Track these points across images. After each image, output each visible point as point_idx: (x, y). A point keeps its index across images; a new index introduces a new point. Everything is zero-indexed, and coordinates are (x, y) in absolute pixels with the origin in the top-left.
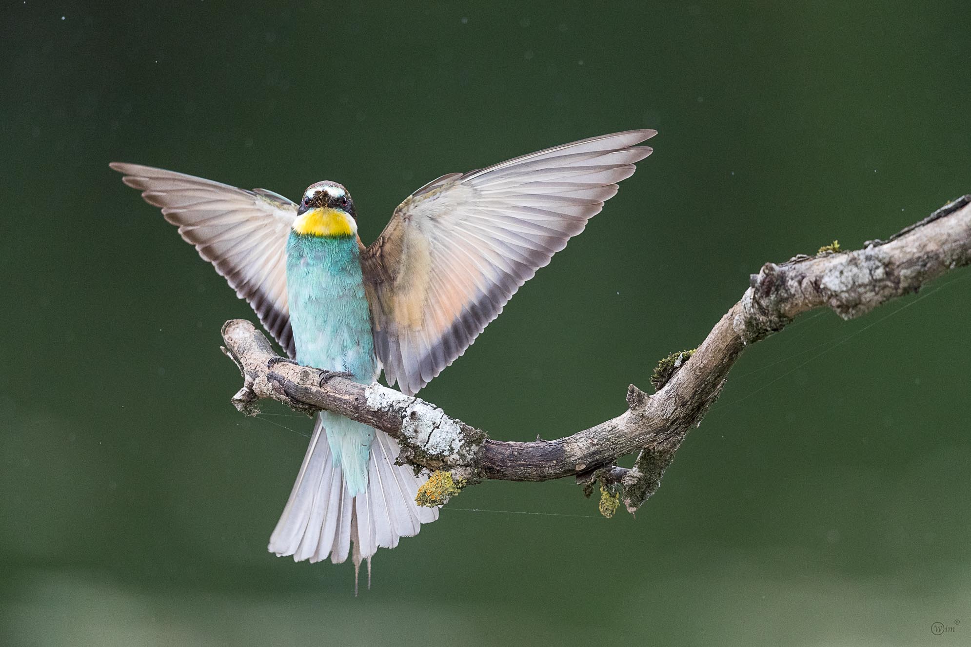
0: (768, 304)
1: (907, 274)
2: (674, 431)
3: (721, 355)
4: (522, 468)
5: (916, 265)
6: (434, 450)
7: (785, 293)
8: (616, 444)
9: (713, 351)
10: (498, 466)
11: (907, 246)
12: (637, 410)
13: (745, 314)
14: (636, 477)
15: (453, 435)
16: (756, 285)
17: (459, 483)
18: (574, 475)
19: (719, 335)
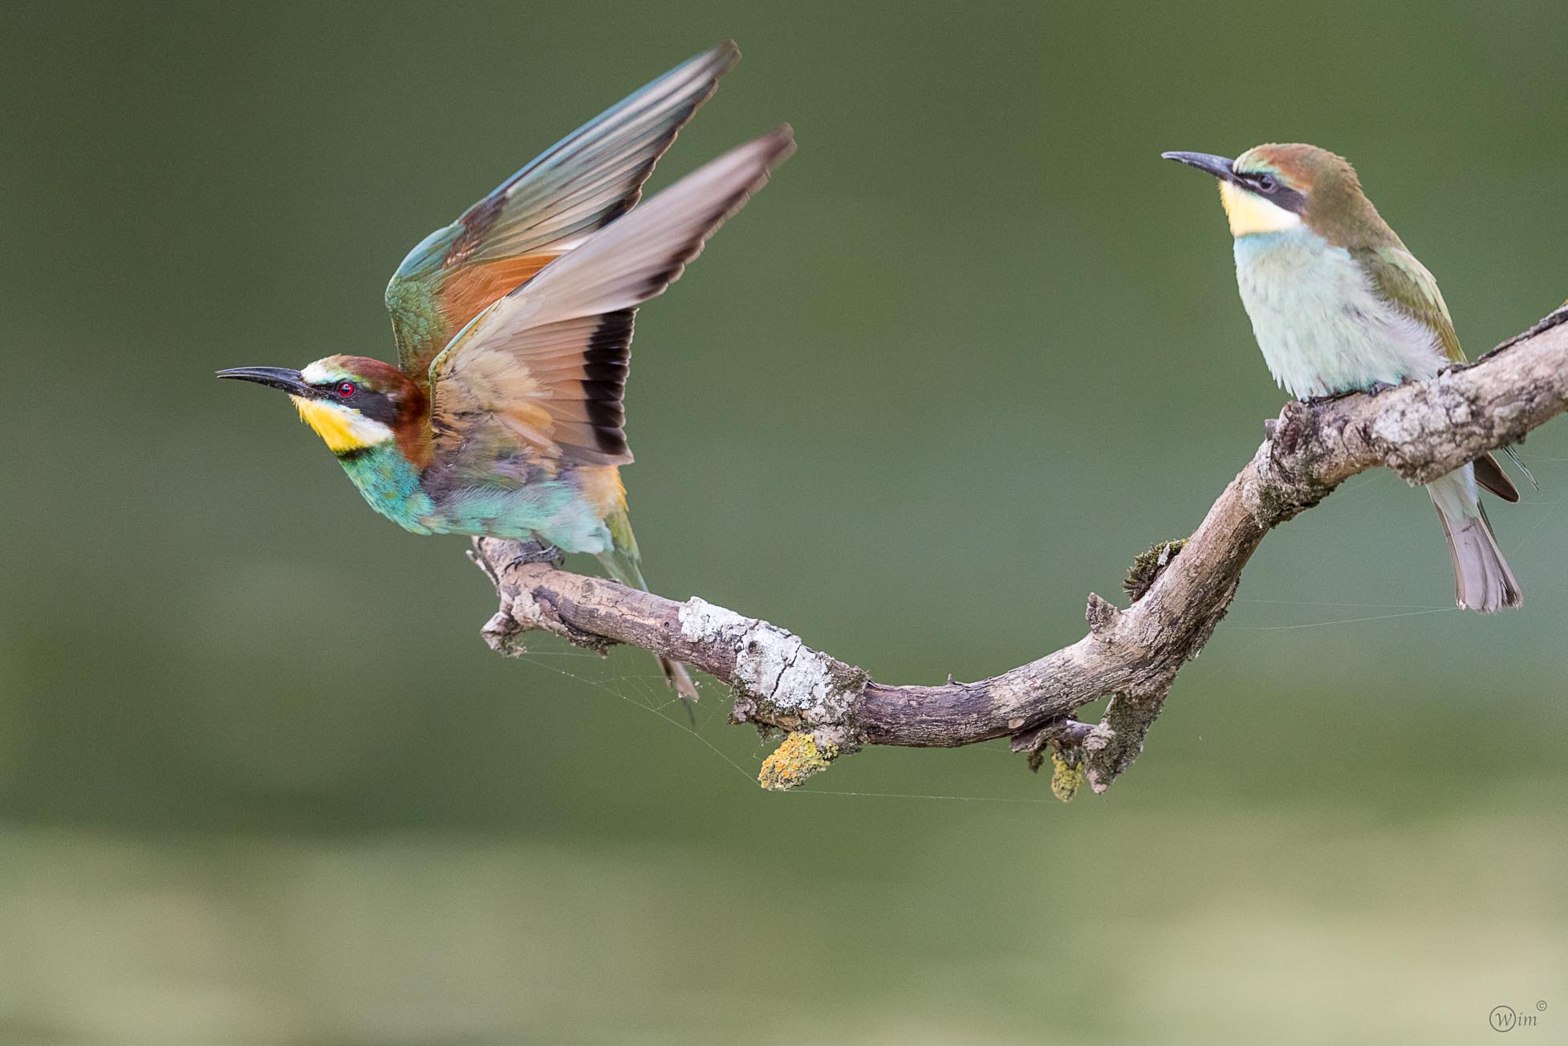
0: (1293, 465)
1: (1504, 415)
2: (1159, 665)
3: (1226, 546)
4: (924, 726)
5: (1518, 400)
6: (787, 700)
7: (1319, 447)
8: (1071, 687)
9: (1214, 539)
10: (887, 723)
11: (1503, 371)
12: (1101, 633)
13: (1260, 481)
14: (1105, 737)
15: (815, 676)
16: (1274, 436)
17: (826, 751)
18: (1005, 735)
19: (1222, 514)
